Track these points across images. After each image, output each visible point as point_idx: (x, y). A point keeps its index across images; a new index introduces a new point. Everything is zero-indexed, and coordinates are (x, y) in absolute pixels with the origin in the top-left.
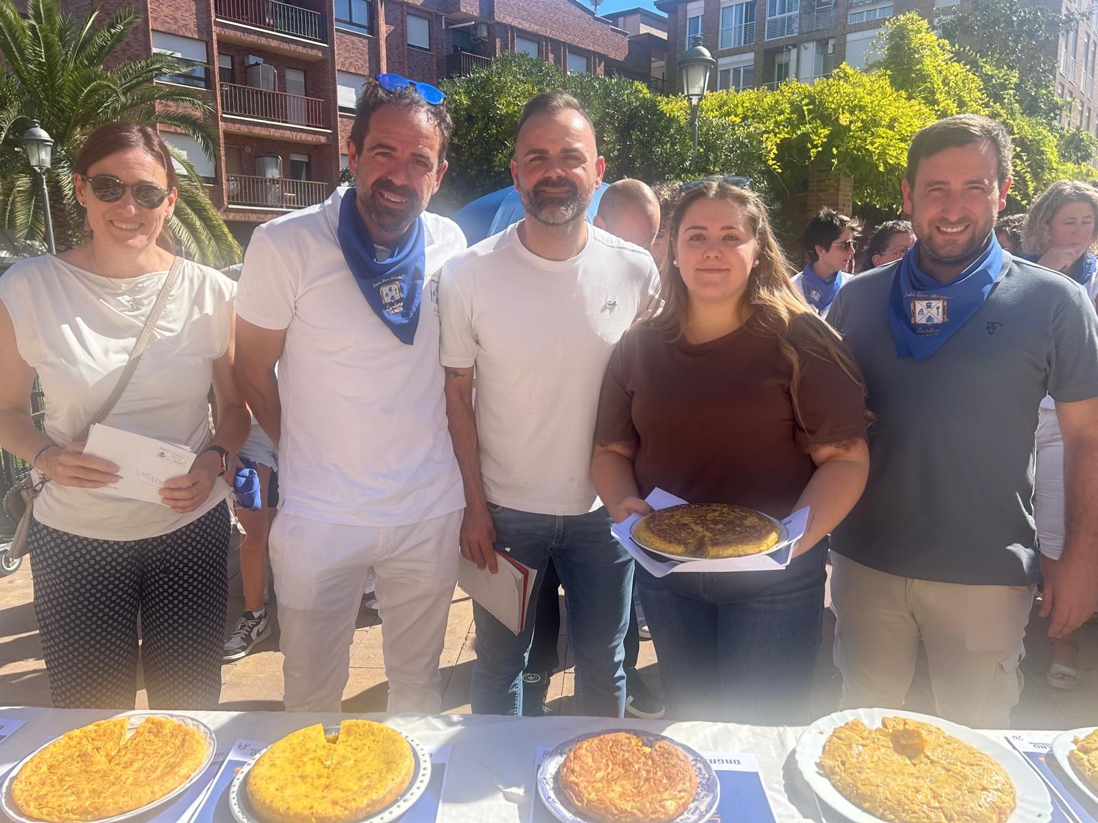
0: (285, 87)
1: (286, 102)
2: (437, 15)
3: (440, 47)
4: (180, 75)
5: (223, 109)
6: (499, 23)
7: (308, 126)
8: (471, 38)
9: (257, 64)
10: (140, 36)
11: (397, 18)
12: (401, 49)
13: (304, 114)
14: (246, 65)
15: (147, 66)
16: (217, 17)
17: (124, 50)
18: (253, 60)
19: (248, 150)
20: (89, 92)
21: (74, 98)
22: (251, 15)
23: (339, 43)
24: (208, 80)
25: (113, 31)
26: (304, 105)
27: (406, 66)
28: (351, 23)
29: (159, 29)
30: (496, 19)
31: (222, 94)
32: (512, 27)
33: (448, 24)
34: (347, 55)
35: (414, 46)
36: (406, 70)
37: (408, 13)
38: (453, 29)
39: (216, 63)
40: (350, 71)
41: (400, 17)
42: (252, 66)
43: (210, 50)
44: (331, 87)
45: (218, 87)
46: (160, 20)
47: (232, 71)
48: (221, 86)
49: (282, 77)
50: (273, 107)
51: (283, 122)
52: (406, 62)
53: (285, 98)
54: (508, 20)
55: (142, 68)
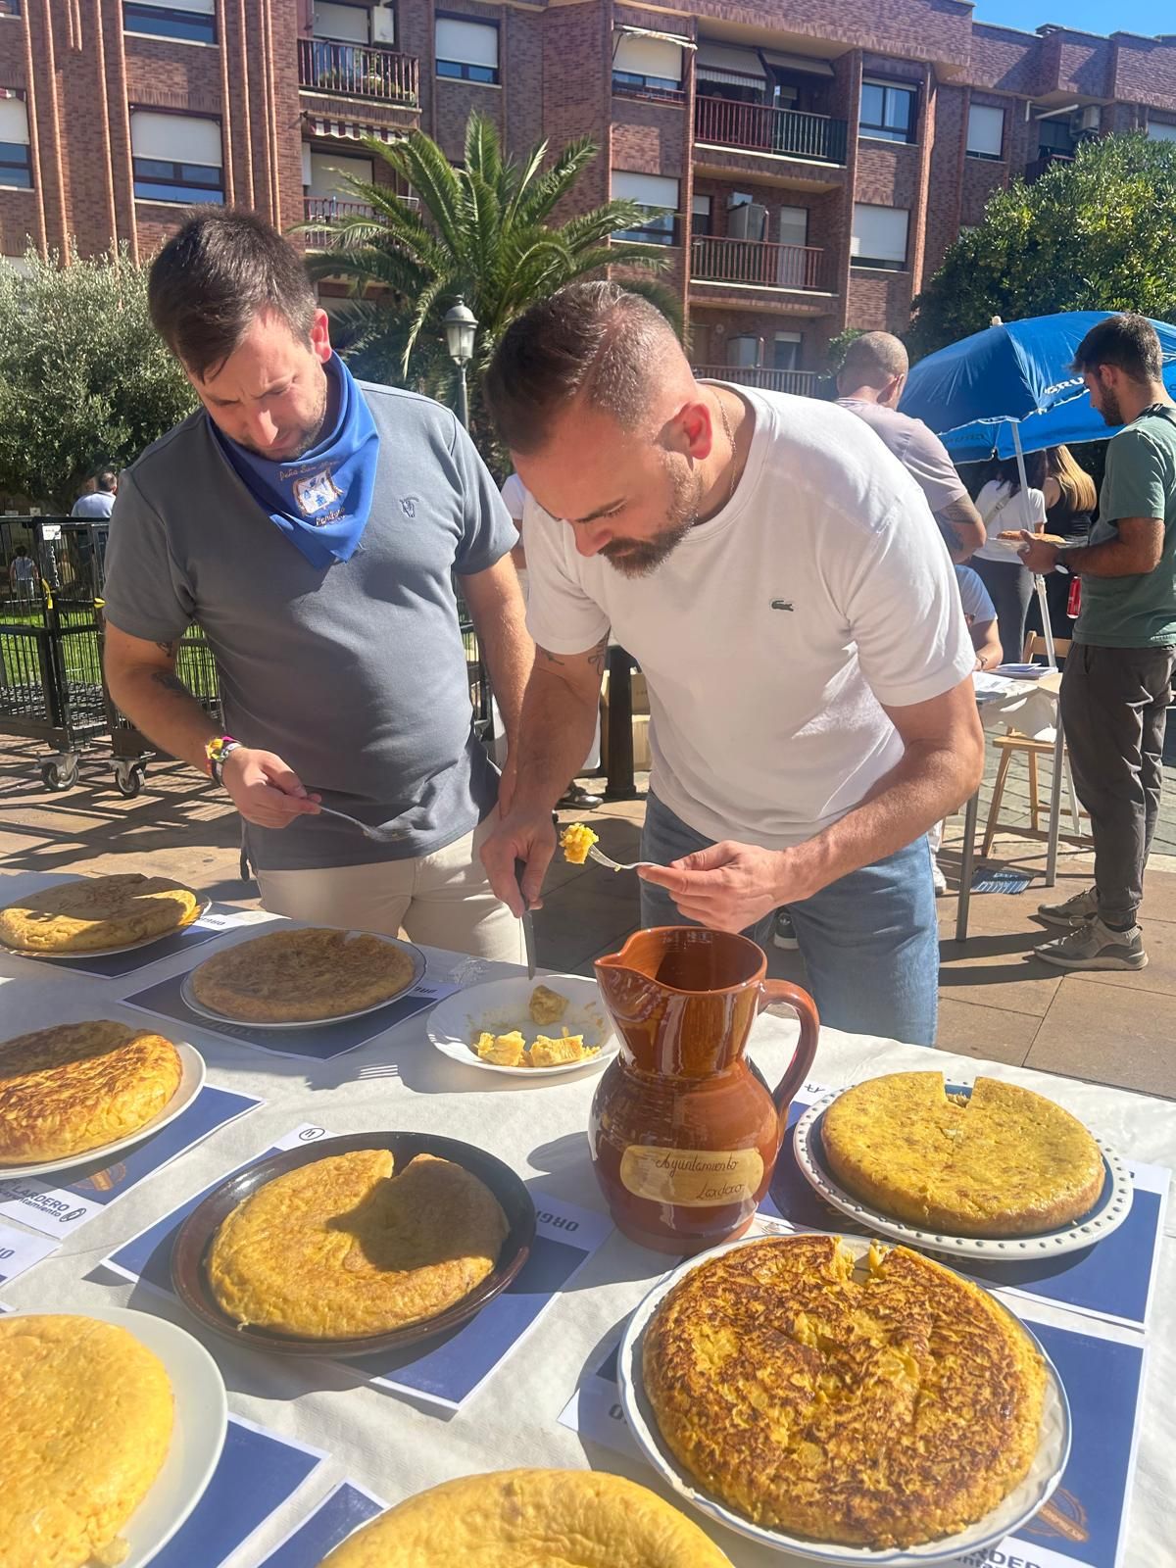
0: (778, 235)
1: (777, 257)
2: (1018, 100)
3: (1018, 151)
4: (640, 230)
5: (692, 272)
6: (1121, 103)
7: (805, 289)
8: (1071, 131)
9: (743, 204)
10: (597, 180)
11: (953, 113)
12: (955, 162)
13: (801, 272)
14: (729, 207)
15: (599, 218)
16: (696, 141)
17: (576, 201)
18: (738, 198)
19: (720, 329)
20: (527, 258)
21: (510, 268)
22: (742, 132)
23: (862, 160)
24: (677, 235)
25: (563, 172)
26: (802, 257)
27: (961, 187)
28: (882, 128)
29: (622, 168)
30: (1117, 96)
31: (692, 252)
32: (1142, 107)
33: (1034, 112)
34: (872, 178)
35: (976, 154)
36: (960, 193)
37: (972, 103)
38: (1043, 120)
39: (689, 208)
40: (873, 202)
41: (959, 111)
42: (737, 207)
43: (683, 191)
44: (843, 229)
45: (688, 242)
46: (623, 154)
47: (709, 218)
48: (693, 240)
49: (775, 220)
50: (759, 264)
51: (770, 285)
52: (962, 180)
53: (777, 252)
54: (1140, 96)
55: (592, 220)
